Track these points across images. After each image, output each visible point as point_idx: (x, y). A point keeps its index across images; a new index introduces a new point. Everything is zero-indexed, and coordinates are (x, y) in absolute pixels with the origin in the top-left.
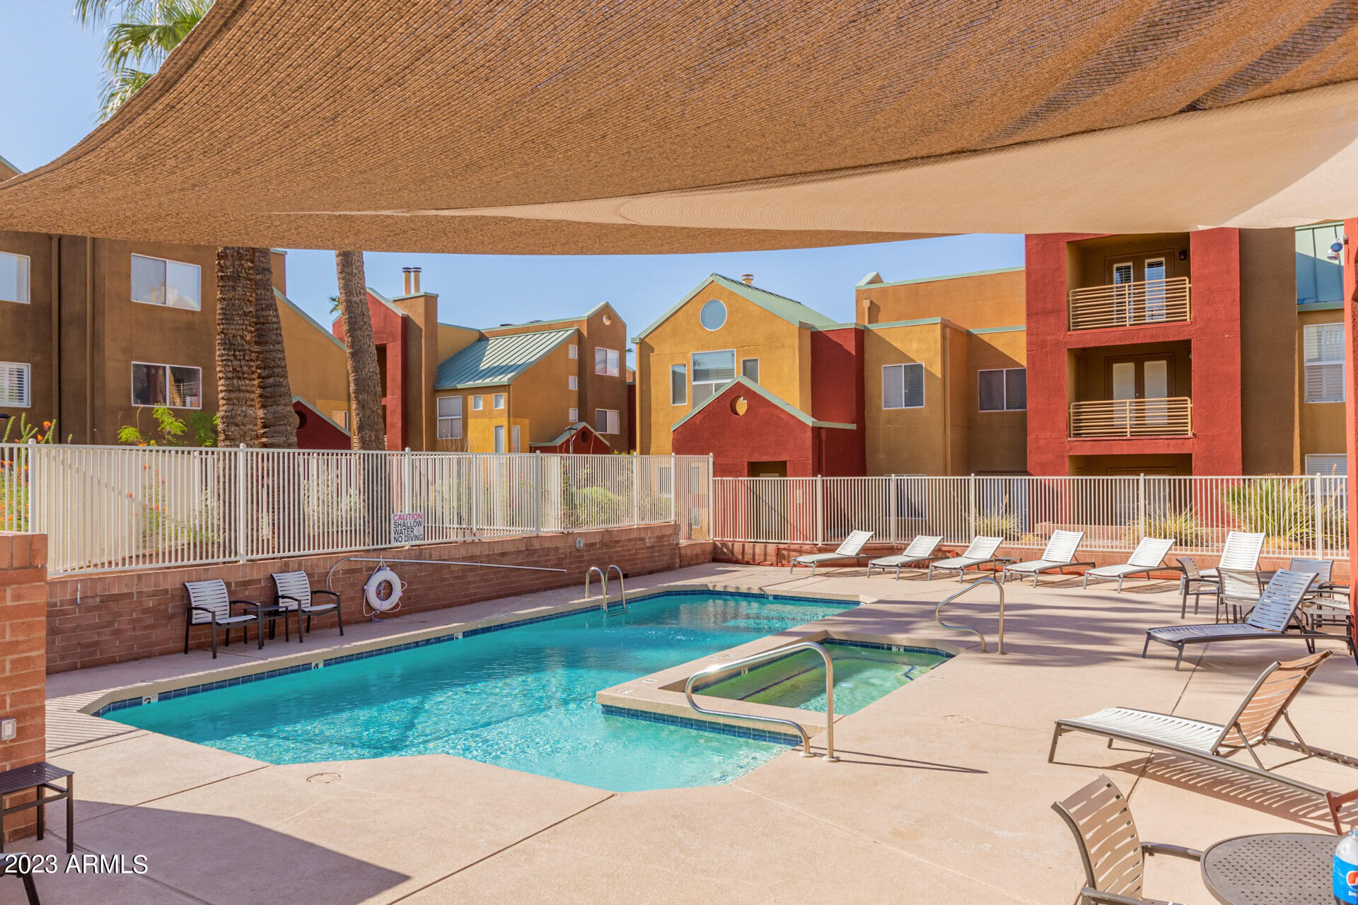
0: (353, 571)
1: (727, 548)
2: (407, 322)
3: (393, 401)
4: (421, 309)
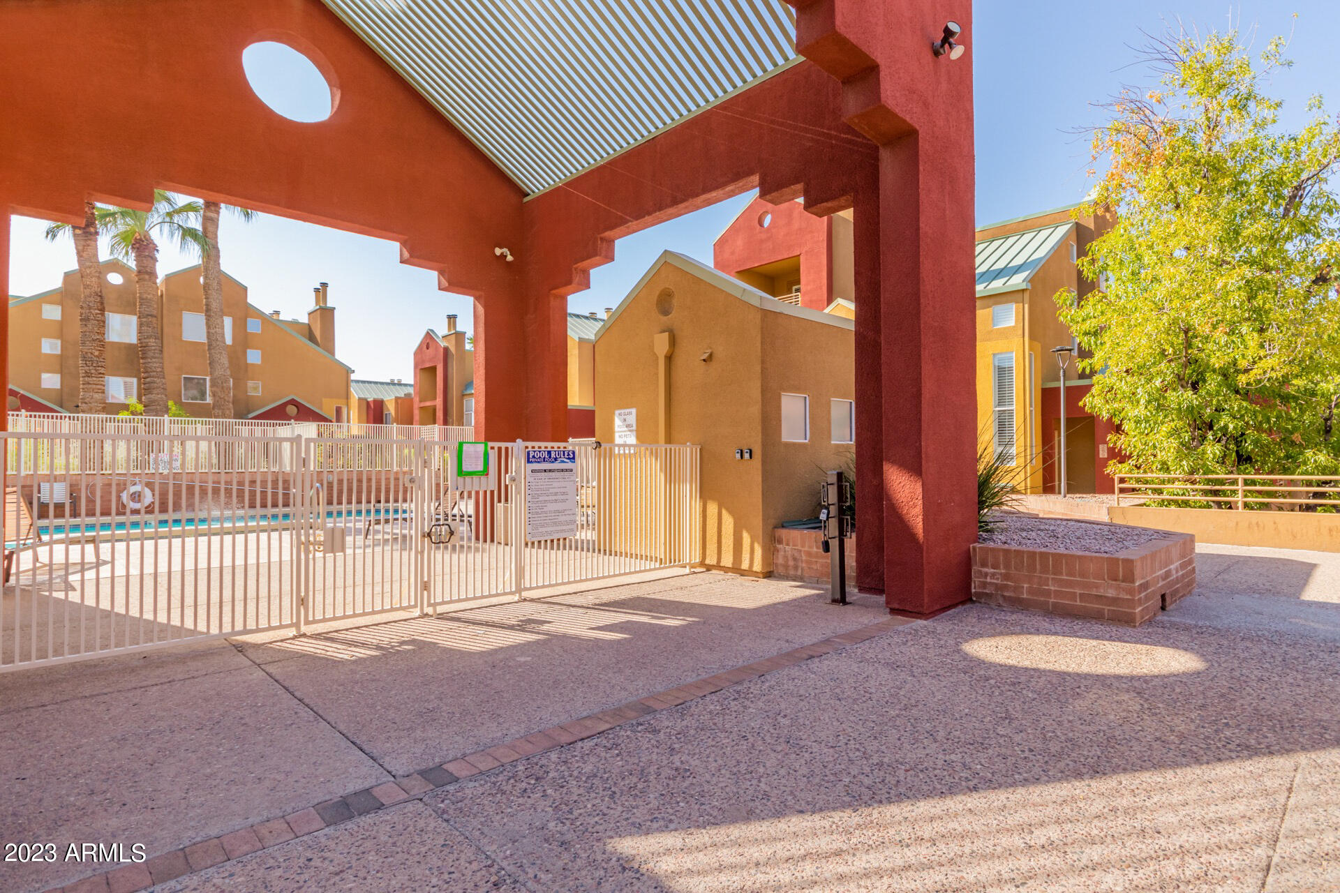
0: (109, 485)
2: (446, 350)
3: (439, 402)
4: (453, 342)
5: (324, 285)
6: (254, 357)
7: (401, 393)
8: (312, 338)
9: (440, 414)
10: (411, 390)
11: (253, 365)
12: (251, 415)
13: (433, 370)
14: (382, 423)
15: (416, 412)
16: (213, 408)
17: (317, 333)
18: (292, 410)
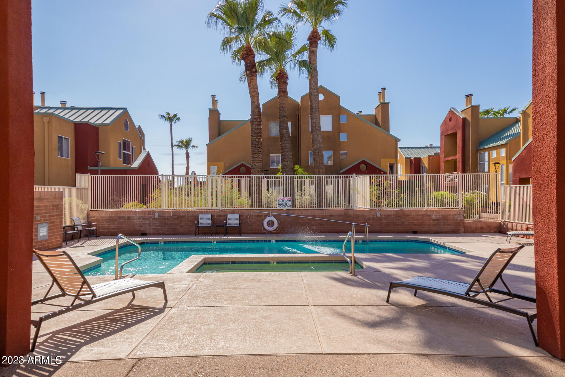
0: (259, 216)
1: (506, 226)
2: (464, 120)
3: (459, 157)
4: (470, 113)
5: (384, 89)
6: (343, 137)
7: (432, 152)
8: (376, 123)
9: (459, 165)
10: (439, 150)
11: (343, 142)
12: (341, 172)
13: (454, 135)
14: (420, 173)
15: (442, 164)
16: (314, 168)
17: (380, 120)
18: (363, 167)
